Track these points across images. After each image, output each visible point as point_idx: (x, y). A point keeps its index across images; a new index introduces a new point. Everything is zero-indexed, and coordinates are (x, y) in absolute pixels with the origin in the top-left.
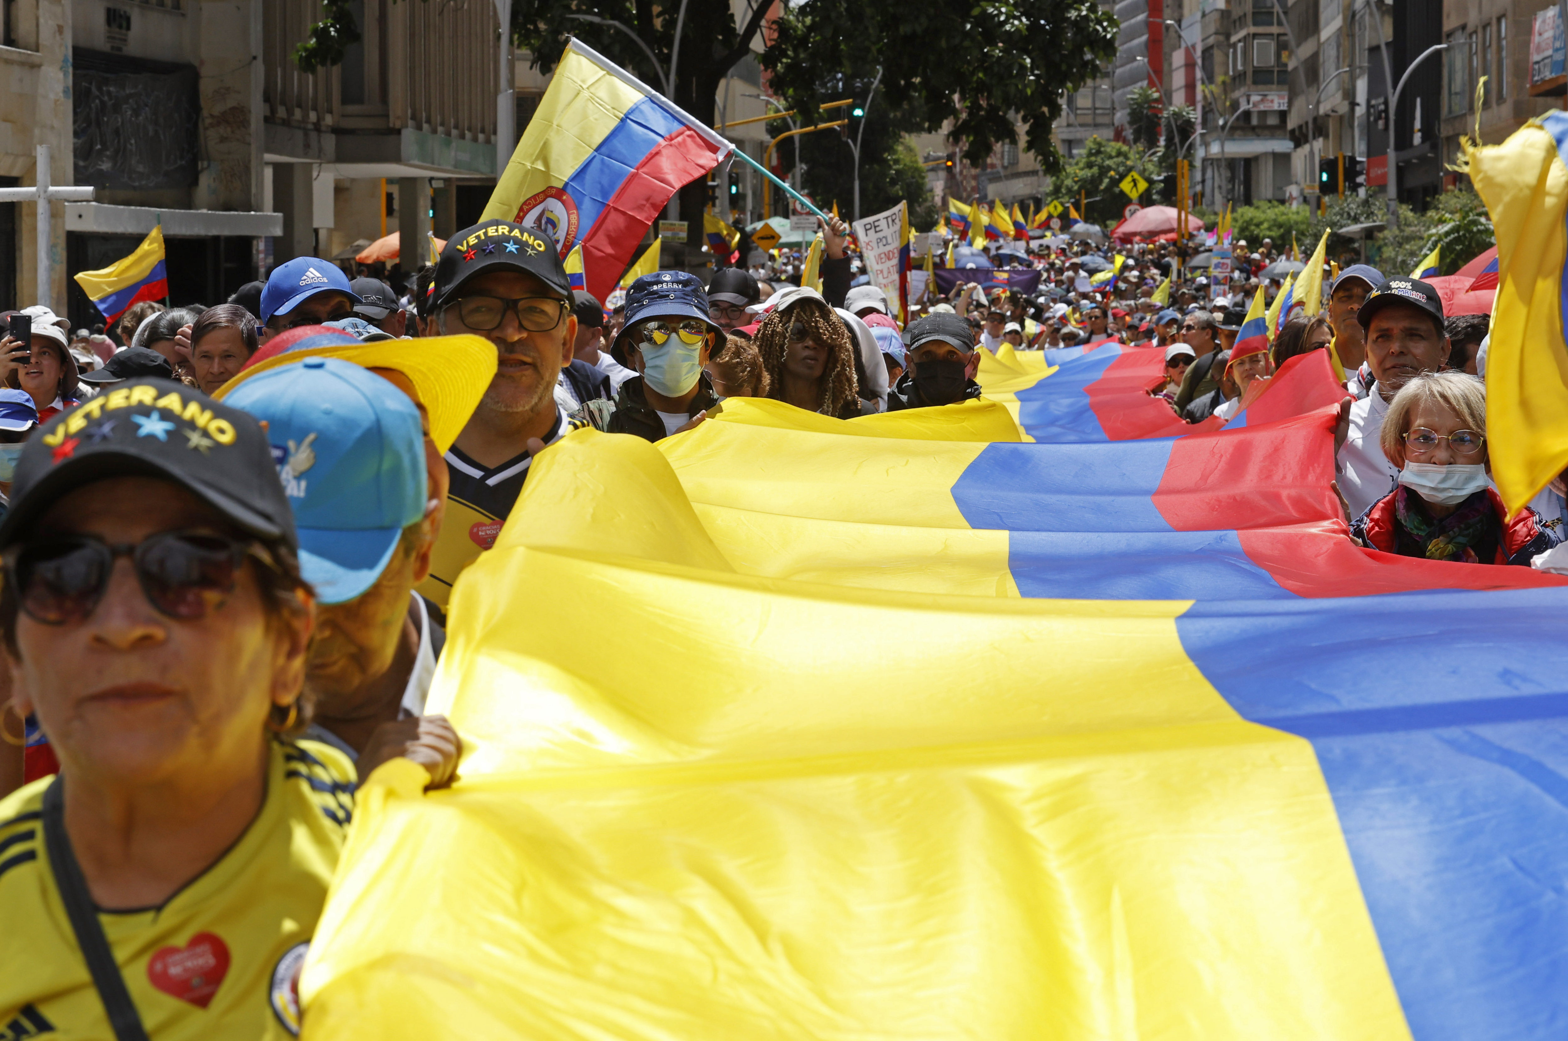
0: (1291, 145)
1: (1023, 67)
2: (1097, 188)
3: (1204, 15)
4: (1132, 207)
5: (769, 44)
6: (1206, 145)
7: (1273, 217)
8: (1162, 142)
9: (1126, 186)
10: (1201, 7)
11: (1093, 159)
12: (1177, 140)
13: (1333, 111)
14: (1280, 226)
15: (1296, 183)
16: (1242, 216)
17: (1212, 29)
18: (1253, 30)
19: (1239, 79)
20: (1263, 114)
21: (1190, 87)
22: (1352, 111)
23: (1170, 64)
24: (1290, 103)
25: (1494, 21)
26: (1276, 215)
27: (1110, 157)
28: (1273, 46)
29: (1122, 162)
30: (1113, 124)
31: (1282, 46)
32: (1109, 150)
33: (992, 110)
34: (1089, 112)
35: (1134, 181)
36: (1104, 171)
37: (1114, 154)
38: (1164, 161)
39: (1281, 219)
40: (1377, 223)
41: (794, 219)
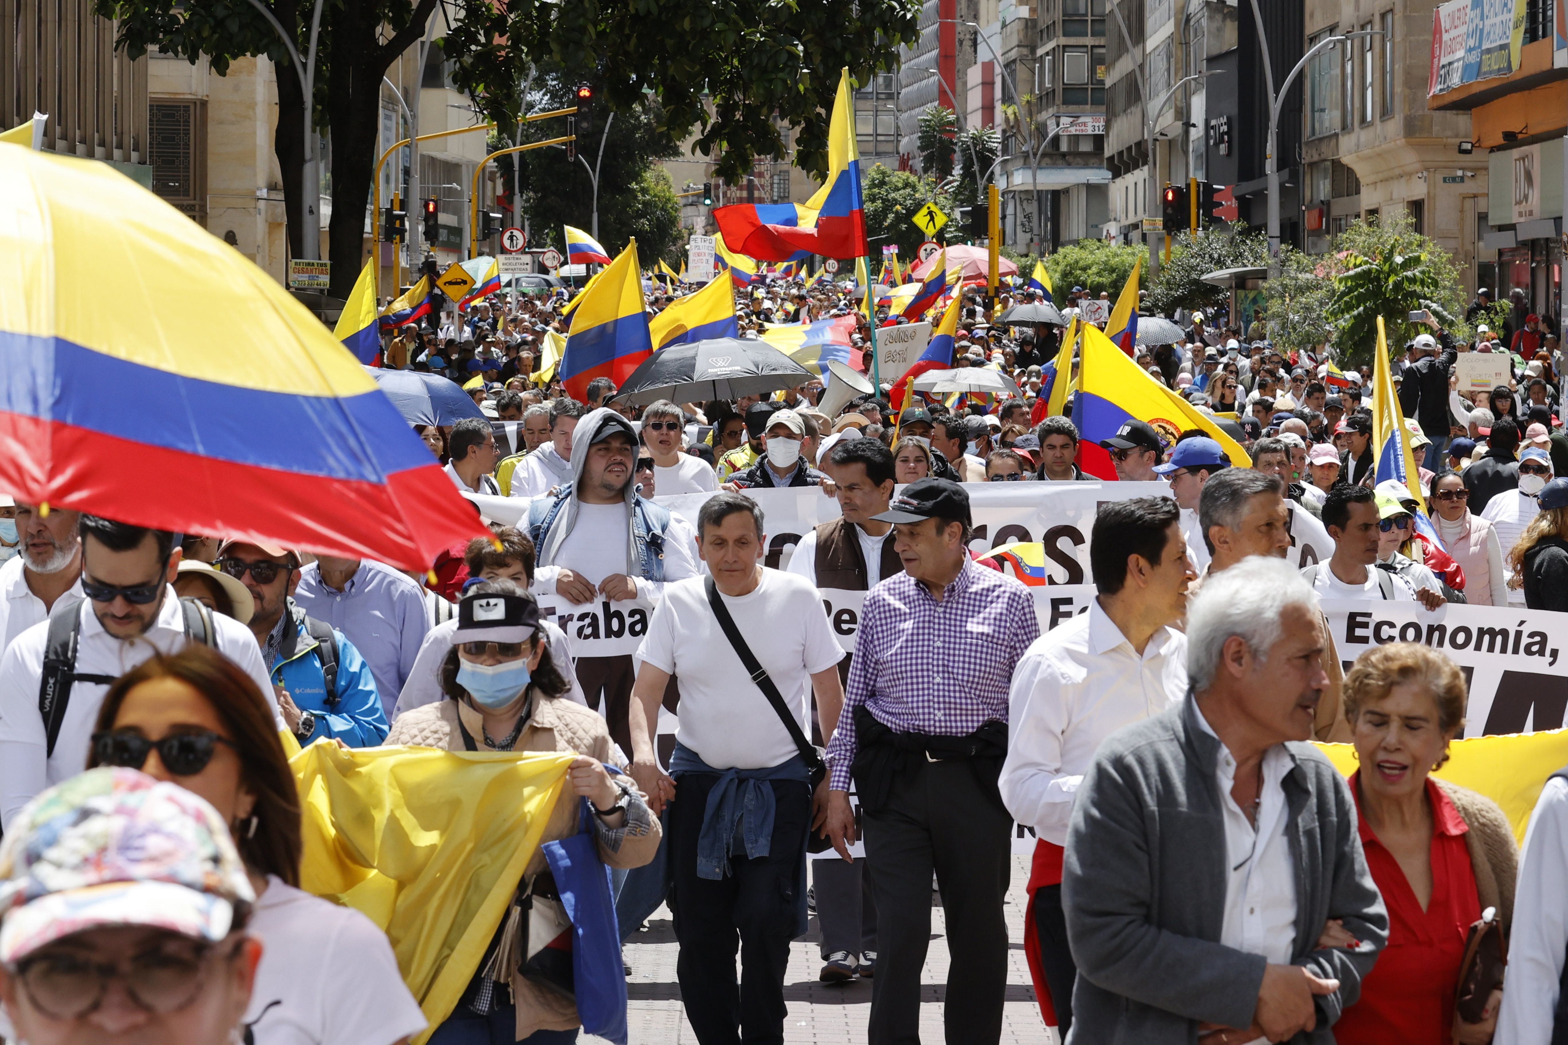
0: (1109, 175)
1: (793, 56)
2: (881, 224)
3: (1004, 25)
4: (929, 246)
5: (454, 25)
6: (1008, 175)
7: (1104, 259)
8: (957, 171)
9: (921, 220)
10: (1001, 19)
11: (876, 190)
12: (976, 168)
13: (1162, 134)
14: (1112, 270)
15: (1115, 219)
16: (1065, 257)
17: (1014, 41)
18: (1063, 41)
19: (1046, 99)
20: (1075, 139)
21: (988, 109)
22: (1187, 133)
23: (965, 83)
24: (1108, 126)
25: (1377, 19)
26: (1107, 256)
27: (897, 189)
28: (1086, 59)
29: (909, 195)
30: (898, 153)
31: (1096, 61)
32: (894, 179)
33: (751, 112)
34: (871, 138)
35: (930, 213)
36: (889, 205)
37: (900, 185)
38: (961, 193)
39: (1114, 261)
40: (1250, 268)
41: (501, 258)
